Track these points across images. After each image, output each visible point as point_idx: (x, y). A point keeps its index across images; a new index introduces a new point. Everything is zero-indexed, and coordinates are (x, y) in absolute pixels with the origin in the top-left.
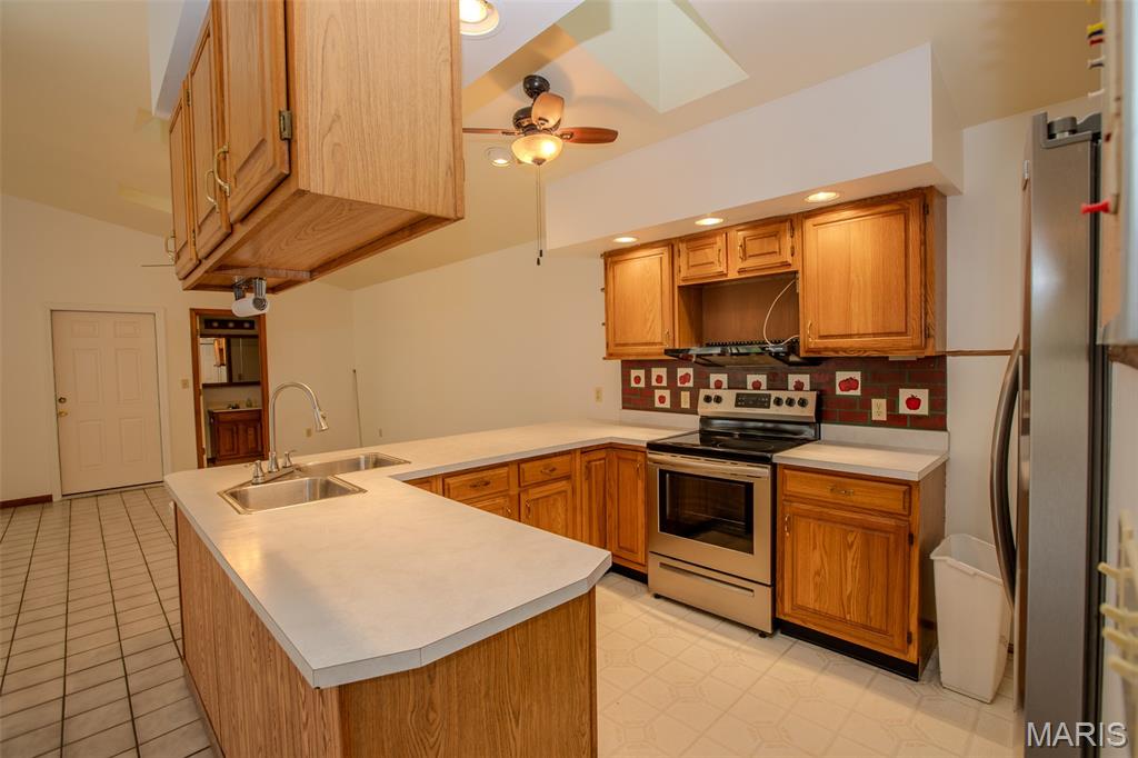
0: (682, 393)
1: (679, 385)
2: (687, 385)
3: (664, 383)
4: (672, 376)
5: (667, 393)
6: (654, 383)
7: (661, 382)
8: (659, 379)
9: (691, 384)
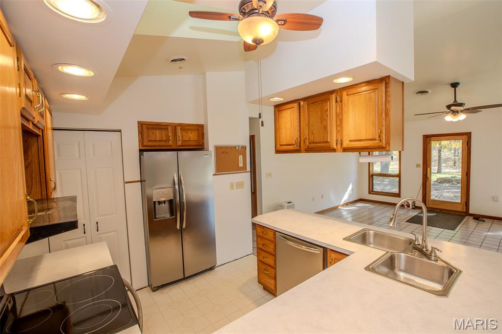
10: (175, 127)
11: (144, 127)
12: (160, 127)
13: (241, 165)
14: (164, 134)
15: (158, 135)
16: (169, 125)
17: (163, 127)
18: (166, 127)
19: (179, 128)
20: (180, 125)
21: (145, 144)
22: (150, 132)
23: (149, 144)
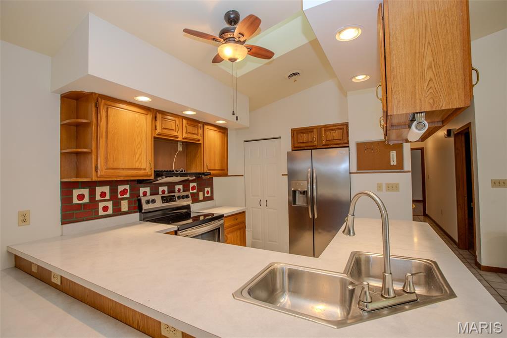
0: (123, 202)
1: (119, 197)
2: (125, 196)
3: (108, 197)
4: (114, 192)
5: (110, 204)
6: (98, 197)
7: (105, 196)
8: (103, 194)
9: (128, 195)
10: (319, 128)
11: (295, 132)
12: (307, 131)
13: (394, 162)
14: (309, 136)
15: (305, 137)
16: (315, 128)
17: (310, 130)
18: (312, 130)
19: (323, 129)
20: (325, 126)
21: (296, 145)
22: (299, 136)
23: (298, 145)
